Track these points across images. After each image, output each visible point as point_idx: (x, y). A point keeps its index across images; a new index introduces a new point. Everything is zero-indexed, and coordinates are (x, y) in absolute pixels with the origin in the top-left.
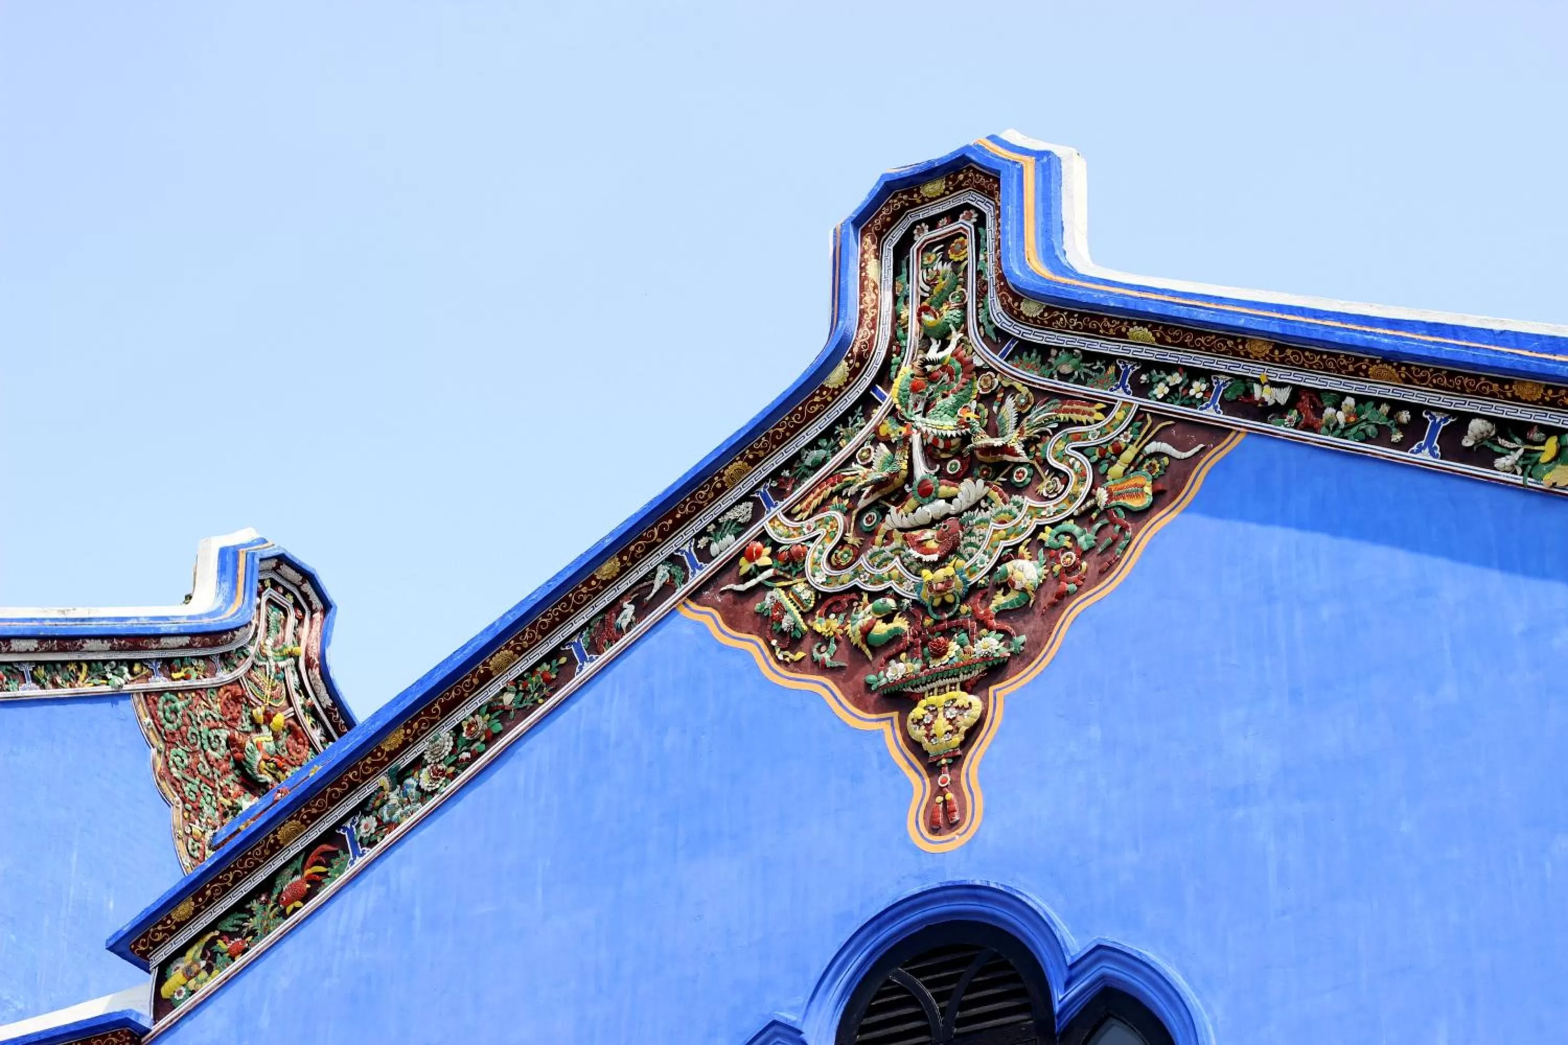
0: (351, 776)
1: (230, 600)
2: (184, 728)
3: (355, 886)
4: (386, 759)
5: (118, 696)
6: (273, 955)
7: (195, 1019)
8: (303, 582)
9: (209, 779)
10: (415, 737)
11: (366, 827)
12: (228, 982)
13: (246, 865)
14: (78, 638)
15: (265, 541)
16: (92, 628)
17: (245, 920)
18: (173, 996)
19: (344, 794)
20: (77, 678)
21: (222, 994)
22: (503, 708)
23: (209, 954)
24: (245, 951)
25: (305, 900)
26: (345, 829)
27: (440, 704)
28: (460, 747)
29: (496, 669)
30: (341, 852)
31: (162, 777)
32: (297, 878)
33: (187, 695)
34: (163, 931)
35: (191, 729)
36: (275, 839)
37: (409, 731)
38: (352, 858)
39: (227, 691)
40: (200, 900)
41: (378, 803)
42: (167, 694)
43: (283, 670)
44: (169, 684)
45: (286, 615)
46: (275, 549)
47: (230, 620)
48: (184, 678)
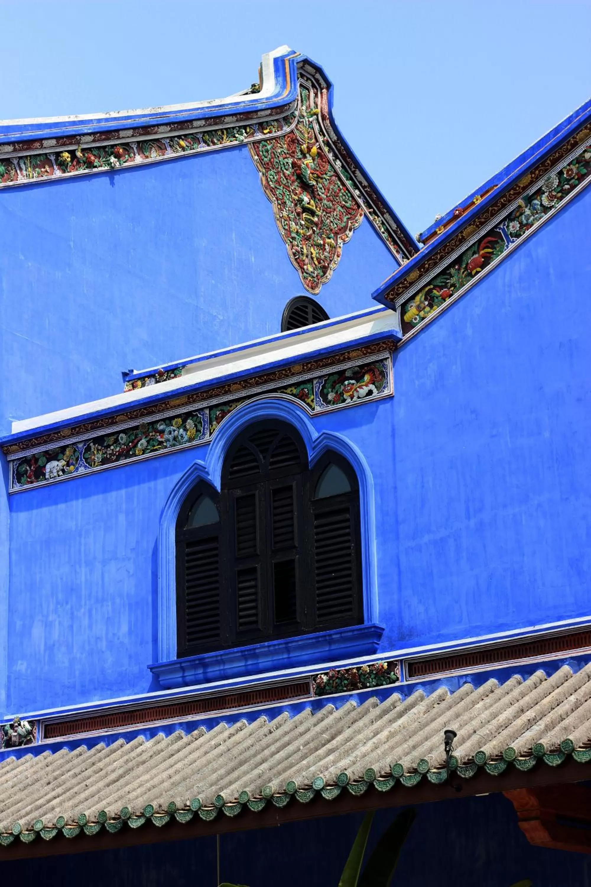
0: (502, 201)
1: (284, 87)
2: (272, 160)
3: (511, 258)
4: (521, 191)
5: (242, 146)
6: (468, 297)
7: (427, 333)
8: (316, 73)
9: (286, 186)
10: (537, 178)
11: (513, 227)
12: (443, 312)
13: (446, 251)
14: (222, 116)
15: (295, 53)
16: (227, 110)
17: (447, 279)
18: (412, 321)
19: (499, 210)
20: (222, 138)
21: (441, 318)
22: (585, 160)
23: (429, 298)
24: (451, 296)
25: (483, 267)
26: (500, 229)
27: (550, 160)
28: (563, 182)
29: (580, 140)
30: (499, 241)
31: (266, 188)
32: (476, 256)
33: (271, 141)
34: (403, 287)
35: (276, 160)
36: (462, 236)
37: (533, 175)
38: (507, 244)
39: (288, 137)
40: (422, 270)
41: (518, 214)
42: (263, 142)
43: (311, 122)
44: (264, 137)
45: (309, 92)
46: (301, 57)
47: (287, 98)
48: (270, 132)
